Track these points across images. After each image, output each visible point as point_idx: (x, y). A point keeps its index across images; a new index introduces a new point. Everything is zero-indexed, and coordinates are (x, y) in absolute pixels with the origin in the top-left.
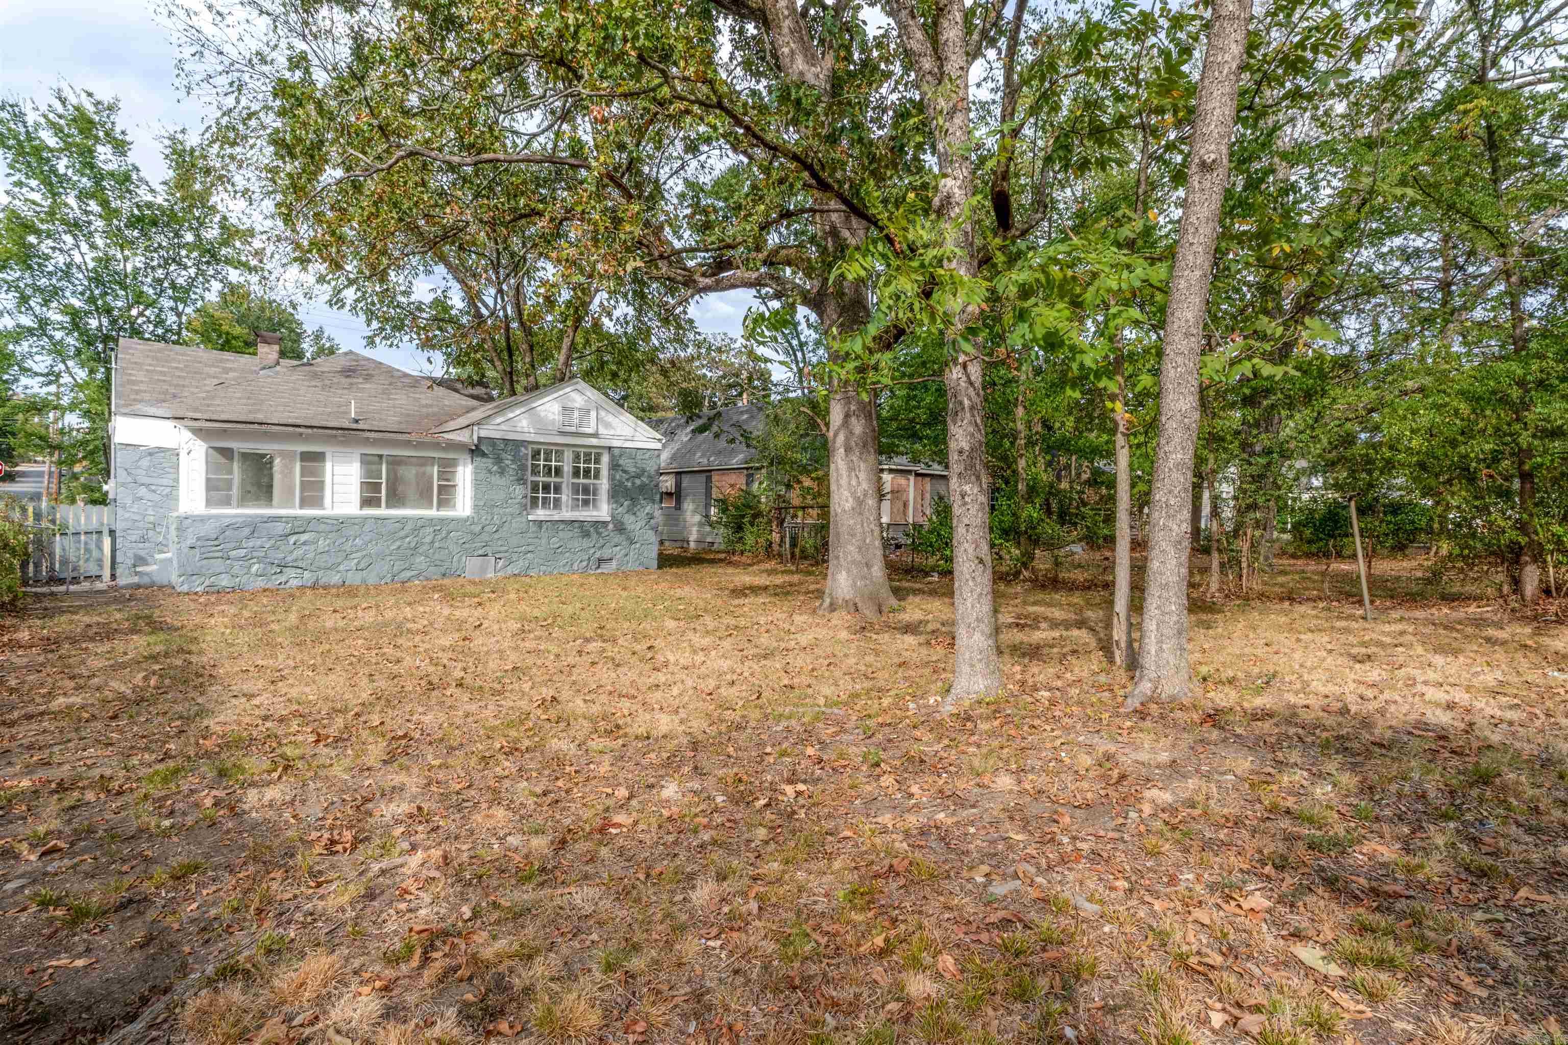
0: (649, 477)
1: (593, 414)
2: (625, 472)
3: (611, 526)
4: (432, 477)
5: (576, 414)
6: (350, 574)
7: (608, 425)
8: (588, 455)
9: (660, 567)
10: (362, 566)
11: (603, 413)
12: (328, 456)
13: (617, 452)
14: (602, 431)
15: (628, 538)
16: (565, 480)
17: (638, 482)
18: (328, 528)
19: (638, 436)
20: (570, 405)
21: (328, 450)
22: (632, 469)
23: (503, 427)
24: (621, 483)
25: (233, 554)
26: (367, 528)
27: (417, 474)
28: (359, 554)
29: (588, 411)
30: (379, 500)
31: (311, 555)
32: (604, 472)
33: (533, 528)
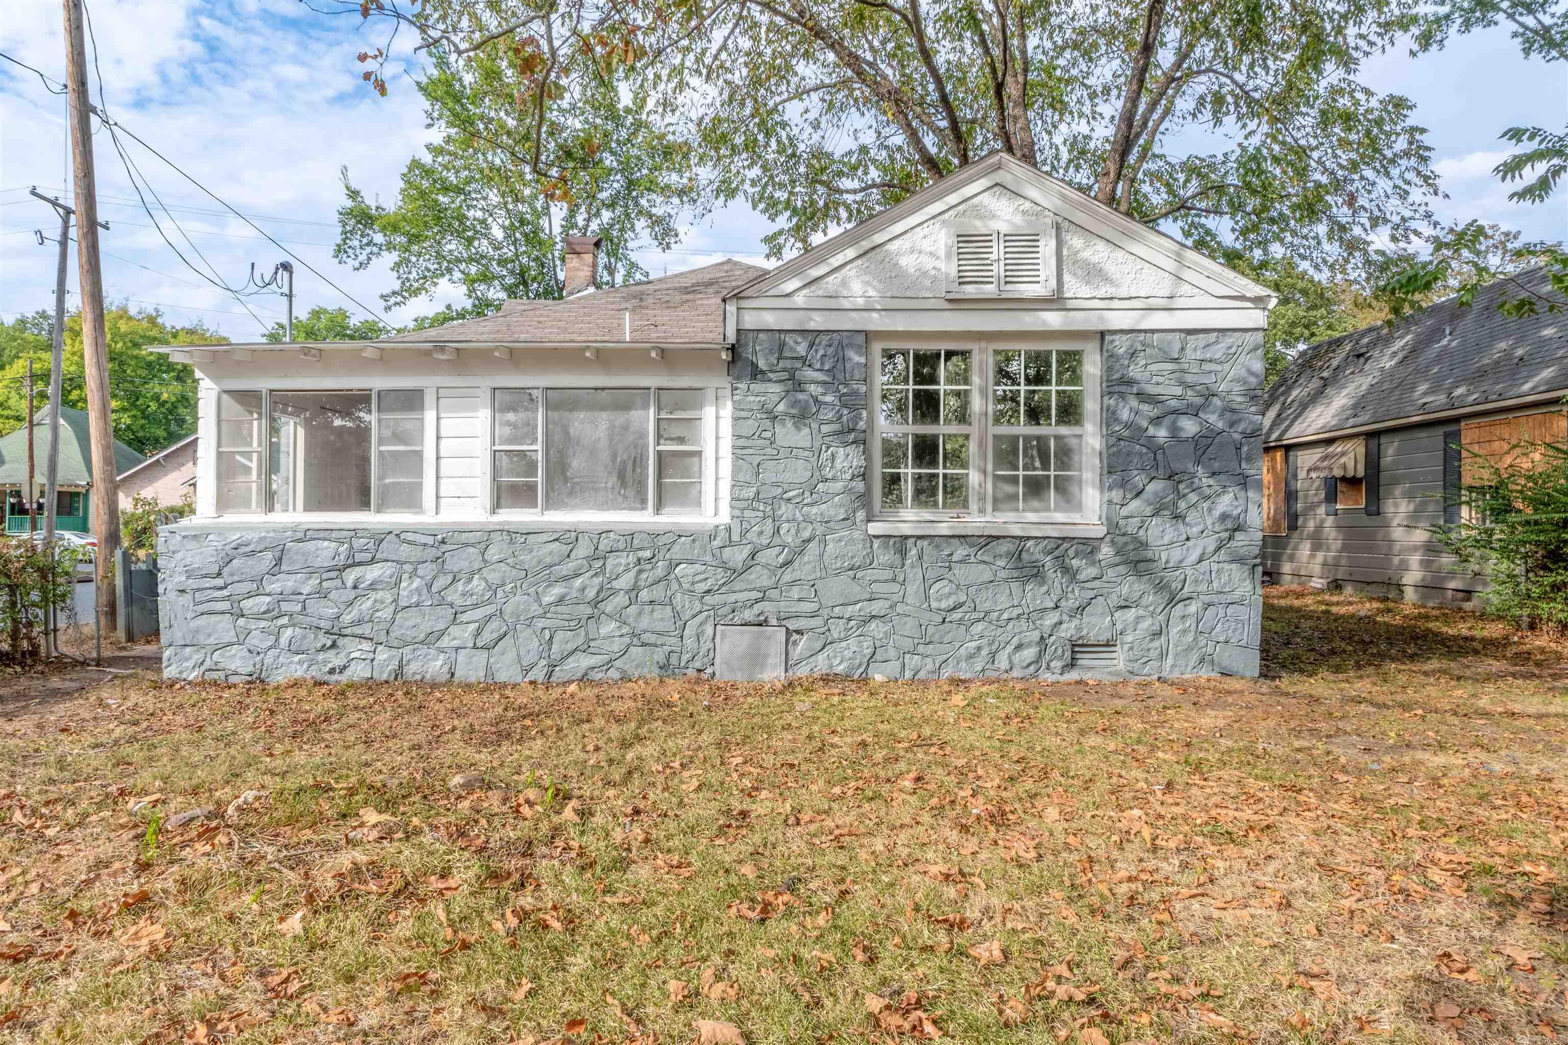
0: (1228, 409)
1: (1047, 247)
2: (1143, 397)
3: (1106, 552)
4: (643, 435)
5: (997, 251)
6: (462, 656)
7: (1093, 273)
8: (1039, 360)
9: (1266, 674)
10: (487, 637)
11: (1075, 241)
12: (429, 398)
13: (1121, 345)
14: (1074, 287)
15: (1161, 587)
16: (974, 430)
17: (1189, 427)
18: (416, 554)
19: (1187, 296)
20: (980, 227)
21: (427, 382)
22: (1170, 390)
23: (799, 300)
24: (1136, 433)
25: (247, 604)
26: (493, 553)
27: (612, 428)
28: (479, 613)
29: (1033, 239)
30: (531, 488)
31: (385, 614)
32: (1091, 406)
33: (885, 557)
